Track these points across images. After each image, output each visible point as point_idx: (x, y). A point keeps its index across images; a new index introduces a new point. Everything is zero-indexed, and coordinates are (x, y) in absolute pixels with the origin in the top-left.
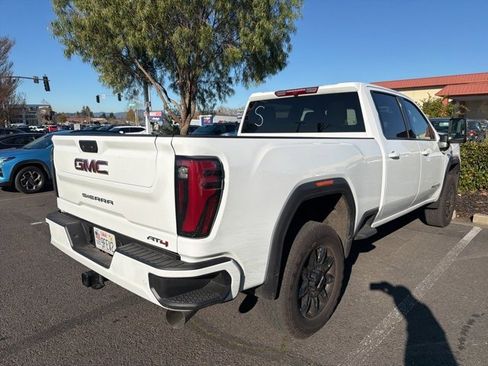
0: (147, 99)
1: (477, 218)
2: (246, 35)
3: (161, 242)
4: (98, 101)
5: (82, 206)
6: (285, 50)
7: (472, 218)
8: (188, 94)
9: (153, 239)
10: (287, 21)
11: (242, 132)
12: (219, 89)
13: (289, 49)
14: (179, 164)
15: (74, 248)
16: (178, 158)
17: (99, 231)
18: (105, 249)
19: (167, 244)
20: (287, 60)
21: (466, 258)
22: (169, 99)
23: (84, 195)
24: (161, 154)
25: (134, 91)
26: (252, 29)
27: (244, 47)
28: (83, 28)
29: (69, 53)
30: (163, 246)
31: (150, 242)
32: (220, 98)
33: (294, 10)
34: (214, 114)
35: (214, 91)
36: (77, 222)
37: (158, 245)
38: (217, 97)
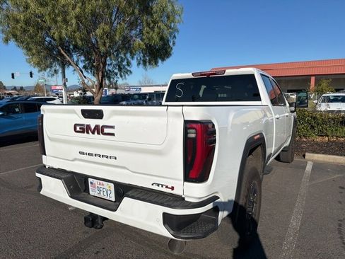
0: (64, 76)
1: (308, 155)
2: (148, 33)
3: (167, 187)
4: (13, 77)
5: (76, 162)
6: (171, 44)
7: (304, 156)
8: (100, 73)
9: (158, 185)
10: (172, 24)
11: (166, 101)
12: (120, 69)
13: (174, 44)
14: (188, 126)
15: (71, 197)
16: (186, 122)
17: (95, 181)
18: (101, 196)
19: (172, 188)
20: (172, 51)
21: (314, 182)
22: (85, 77)
23: (81, 153)
24: (171, 120)
25: (55, 71)
26: (152, 29)
27: (147, 41)
28: (17, 21)
29: (7, 40)
30: (169, 191)
31: (155, 187)
32: (121, 76)
33: (177, 18)
34: (116, 89)
35: (116, 71)
36: (69, 175)
37: (164, 189)
38: (119, 76)
